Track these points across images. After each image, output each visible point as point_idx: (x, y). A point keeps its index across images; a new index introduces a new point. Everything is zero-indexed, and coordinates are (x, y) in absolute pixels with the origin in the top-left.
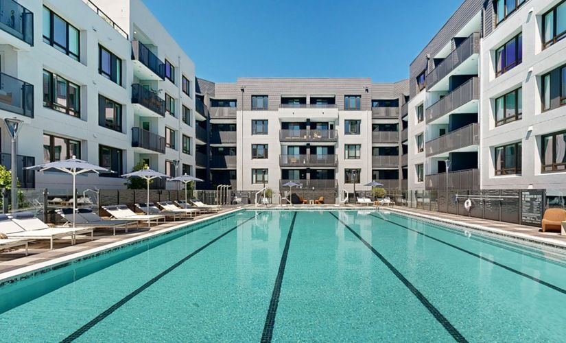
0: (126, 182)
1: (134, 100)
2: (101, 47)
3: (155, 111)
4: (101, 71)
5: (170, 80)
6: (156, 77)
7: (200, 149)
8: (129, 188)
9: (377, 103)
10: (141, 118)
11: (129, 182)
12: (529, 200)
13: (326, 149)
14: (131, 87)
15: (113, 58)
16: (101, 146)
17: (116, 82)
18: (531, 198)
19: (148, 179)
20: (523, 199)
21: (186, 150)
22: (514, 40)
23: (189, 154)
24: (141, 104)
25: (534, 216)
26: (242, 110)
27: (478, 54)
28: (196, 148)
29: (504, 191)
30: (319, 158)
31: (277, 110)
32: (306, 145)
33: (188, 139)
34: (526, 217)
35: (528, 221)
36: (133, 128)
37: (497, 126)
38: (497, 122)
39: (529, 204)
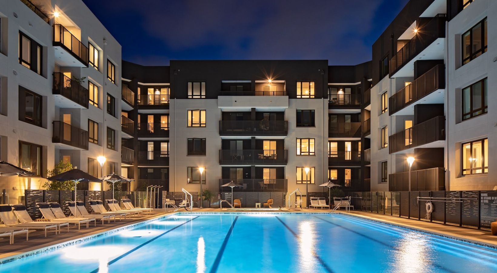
1: (55, 91)
2: (22, 34)
3: (78, 102)
4: (21, 60)
6: (78, 64)
7: (126, 143)
10: (62, 110)
12: (487, 202)
14: (52, 77)
15: (34, 45)
16: (21, 143)
17: (36, 71)
18: (489, 200)
20: (482, 201)
21: (111, 145)
22: (480, 24)
23: (114, 149)
24: (63, 95)
25: (492, 219)
26: (175, 98)
27: (443, 38)
28: (122, 142)
29: (464, 193)
30: (266, 153)
31: (217, 98)
32: (251, 139)
33: (113, 132)
34: (485, 221)
35: (487, 225)
36: (54, 121)
37: (463, 120)
38: (464, 115)
39: (487, 207)
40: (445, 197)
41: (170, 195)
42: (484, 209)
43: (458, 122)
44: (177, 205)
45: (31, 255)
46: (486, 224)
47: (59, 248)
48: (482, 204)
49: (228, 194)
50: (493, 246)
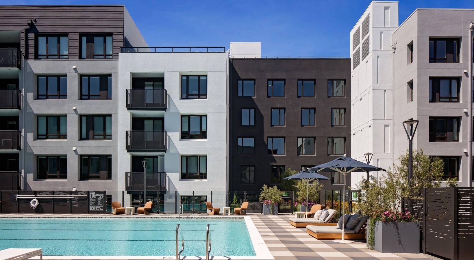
12: (95, 197)
22: (57, 78)
25: (98, 207)
29: (74, 192)
34: (93, 208)
37: (38, 138)
38: (38, 135)
40: (54, 195)
42: (92, 201)
43: (35, 139)
46: (94, 210)
48: (90, 199)
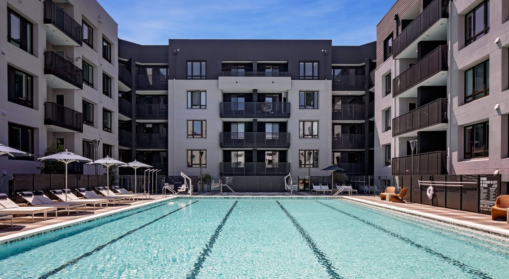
0: (39, 166)
1: (47, 71)
2: (10, 11)
3: (71, 82)
4: (10, 39)
5: (89, 45)
6: (71, 42)
7: (123, 126)
8: (42, 172)
9: (340, 70)
10: (54, 90)
11: (43, 166)
12: (486, 186)
13: (277, 126)
14: (43, 55)
15: (24, 22)
16: (11, 125)
17: (26, 50)
18: (488, 184)
19: (67, 163)
20: (481, 185)
21: (108, 128)
22: (483, 4)
23: (111, 132)
24: (54, 74)
25: (491, 203)
26: (174, 79)
27: (447, 19)
28: (119, 124)
29: (464, 177)
30: (269, 137)
31: (218, 79)
32: (252, 121)
33: (109, 114)
34: (484, 205)
35: (486, 210)
36: (46, 102)
37: (466, 102)
38: (466, 98)
39: (486, 191)
40: (446, 181)
41: (169, 179)
42: (484, 193)
43: (460, 105)
44: (176, 189)
45: (15, 241)
46: (485, 208)
47: (45, 234)
48: (481, 188)
49: (228, 178)
50: (488, 230)
